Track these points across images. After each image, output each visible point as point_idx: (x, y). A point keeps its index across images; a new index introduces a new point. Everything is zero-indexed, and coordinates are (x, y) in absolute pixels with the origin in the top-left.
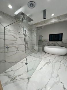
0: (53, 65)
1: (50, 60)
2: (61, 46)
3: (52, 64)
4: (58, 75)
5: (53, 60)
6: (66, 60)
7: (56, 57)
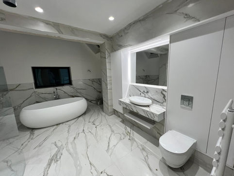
0: (72, 150)
1: (59, 144)
2: (73, 97)
3: (68, 150)
4: (90, 164)
5: (67, 139)
6: (89, 122)
7: (70, 126)
